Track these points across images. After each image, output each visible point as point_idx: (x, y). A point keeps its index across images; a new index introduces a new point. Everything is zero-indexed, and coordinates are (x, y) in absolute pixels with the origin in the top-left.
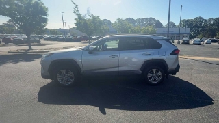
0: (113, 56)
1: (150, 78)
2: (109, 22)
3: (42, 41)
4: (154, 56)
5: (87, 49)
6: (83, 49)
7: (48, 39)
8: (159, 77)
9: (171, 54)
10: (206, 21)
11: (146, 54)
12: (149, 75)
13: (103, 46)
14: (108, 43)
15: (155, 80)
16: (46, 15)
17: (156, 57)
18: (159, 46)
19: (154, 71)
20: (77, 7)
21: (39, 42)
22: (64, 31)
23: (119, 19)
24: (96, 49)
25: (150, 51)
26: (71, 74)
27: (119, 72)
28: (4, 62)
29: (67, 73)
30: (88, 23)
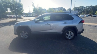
0: (48, 24)
1: (67, 36)
2: (45, 10)
3: (22, 17)
4: (70, 24)
5: (34, 20)
6: (33, 21)
7: (24, 16)
8: (72, 35)
9: (80, 23)
10: (85, 7)
11: (65, 23)
12: (67, 34)
13: (43, 19)
14: (45, 17)
15: (70, 37)
16: (22, 7)
17: (71, 25)
18: (72, 19)
19: (69, 32)
20: (33, 4)
21: (21, 17)
22: (29, 13)
23: (49, 8)
24: (39, 20)
25: (67, 22)
26: (27, 33)
27: (50, 32)
28: (6, 25)
29: (25, 32)
30: (38, 10)
